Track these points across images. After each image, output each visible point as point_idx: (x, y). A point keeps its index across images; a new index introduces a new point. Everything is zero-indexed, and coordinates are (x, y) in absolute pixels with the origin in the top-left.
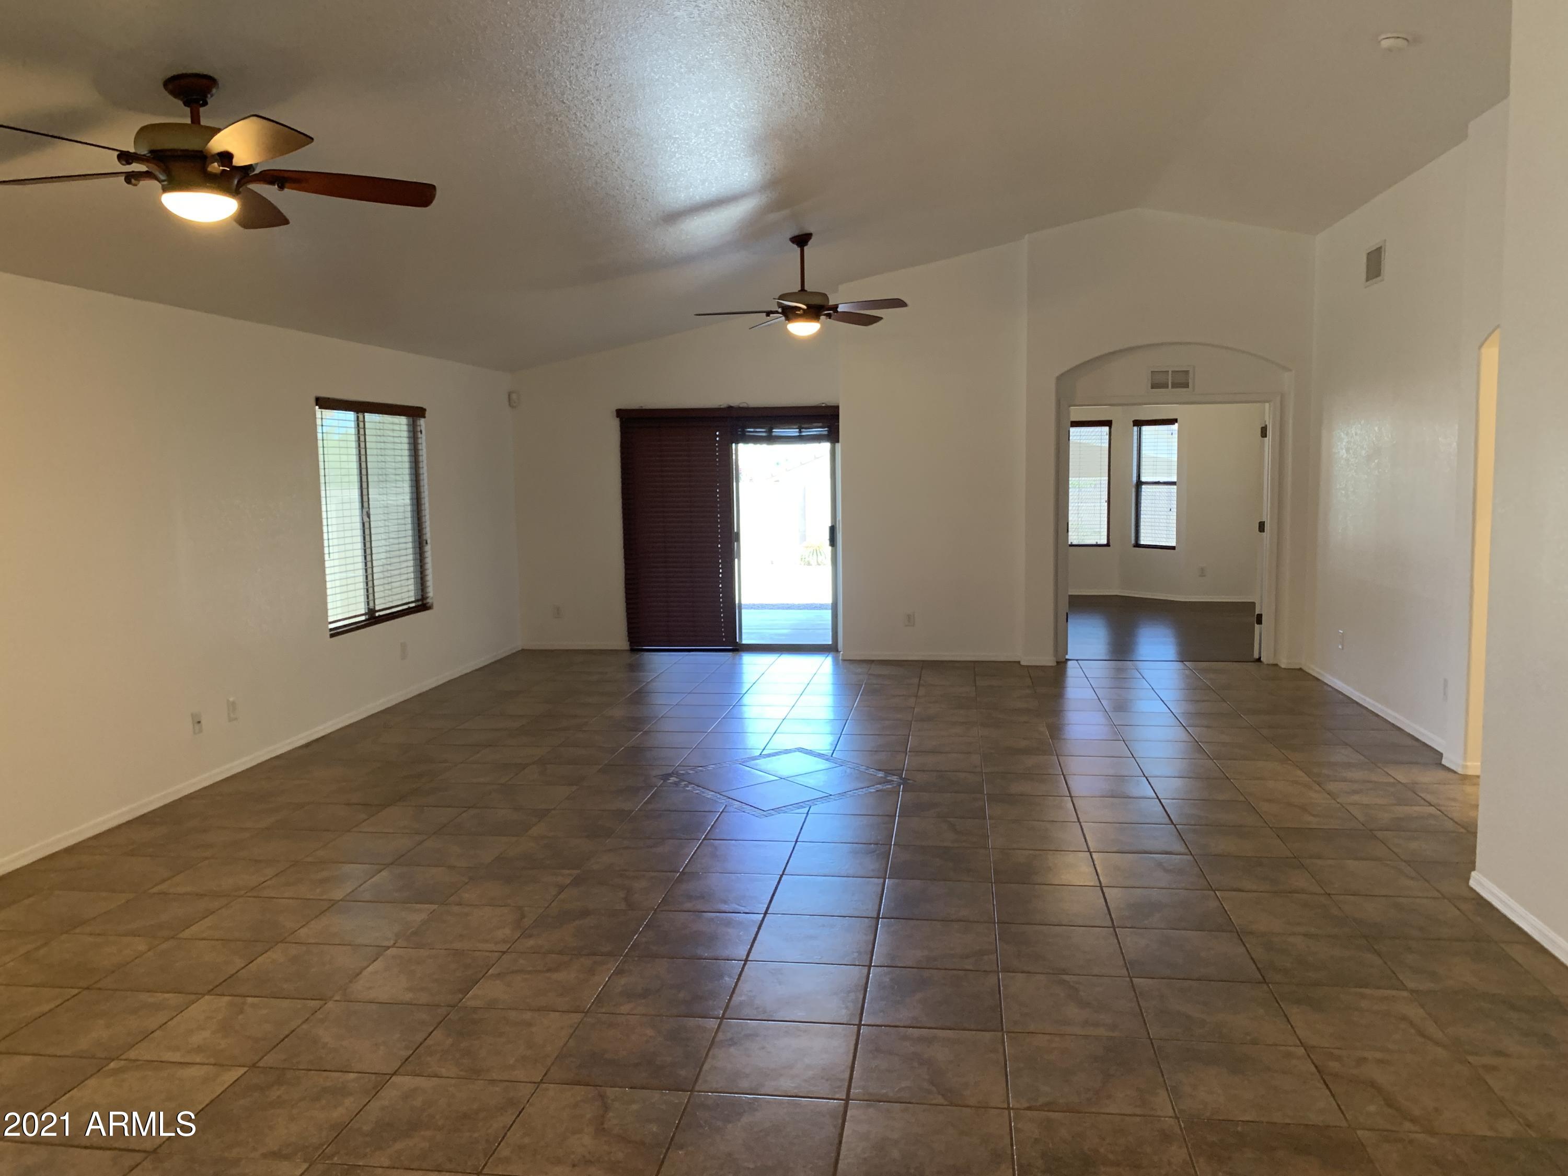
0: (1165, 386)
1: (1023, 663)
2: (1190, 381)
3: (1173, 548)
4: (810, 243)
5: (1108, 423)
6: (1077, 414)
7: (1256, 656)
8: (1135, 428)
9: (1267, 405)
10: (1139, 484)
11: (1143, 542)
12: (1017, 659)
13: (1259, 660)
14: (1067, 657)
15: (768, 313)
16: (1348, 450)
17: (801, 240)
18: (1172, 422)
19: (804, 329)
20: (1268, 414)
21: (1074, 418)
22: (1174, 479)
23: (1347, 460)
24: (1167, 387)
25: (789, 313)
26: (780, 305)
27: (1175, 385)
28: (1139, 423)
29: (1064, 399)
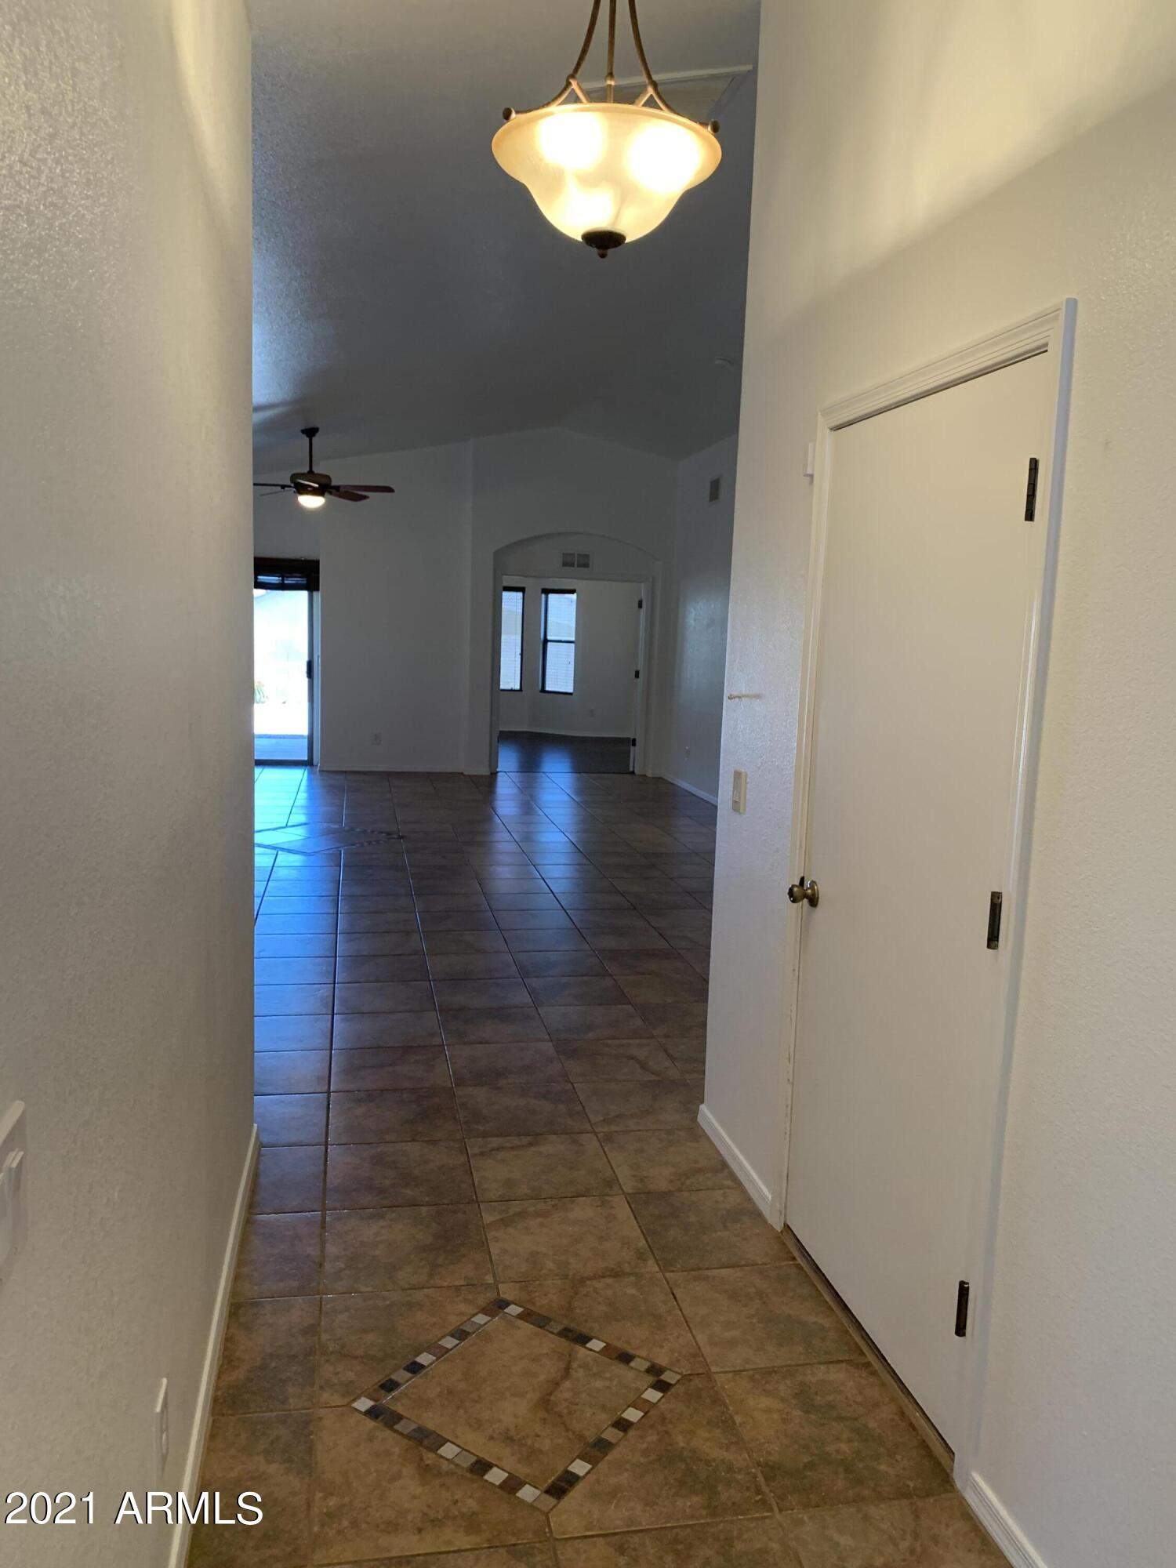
0: (572, 565)
1: (466, 773)
2: (590, 564)
3: (571, 694)
4: (317, 435)
5: (522, 590)
6: (507, 581)
7: (631, 769)
8: (543, 596)
9: (643, 584)
10: (546, 641)
11: (547, 689)
12: (461, 771)
13: (633, 773)
14: (498, 770)
15: (283, 487)
16: (695, 620)
17: (311, 432)
18: (572, 592)
19: (311, 502)
20: (643, 590)
21: (506, 584)
22: (573, 639)
23: (694, 627)
24: (573, 566)
25: (302, 490)
26: (292, 481)
27: (579, 566)
28: (547, 591)
29: (499, 569)
